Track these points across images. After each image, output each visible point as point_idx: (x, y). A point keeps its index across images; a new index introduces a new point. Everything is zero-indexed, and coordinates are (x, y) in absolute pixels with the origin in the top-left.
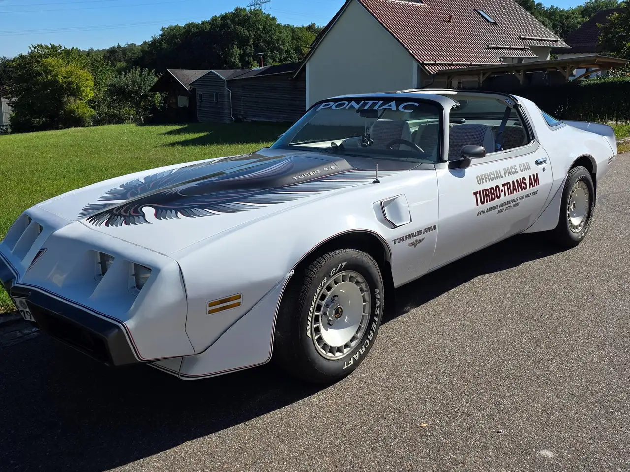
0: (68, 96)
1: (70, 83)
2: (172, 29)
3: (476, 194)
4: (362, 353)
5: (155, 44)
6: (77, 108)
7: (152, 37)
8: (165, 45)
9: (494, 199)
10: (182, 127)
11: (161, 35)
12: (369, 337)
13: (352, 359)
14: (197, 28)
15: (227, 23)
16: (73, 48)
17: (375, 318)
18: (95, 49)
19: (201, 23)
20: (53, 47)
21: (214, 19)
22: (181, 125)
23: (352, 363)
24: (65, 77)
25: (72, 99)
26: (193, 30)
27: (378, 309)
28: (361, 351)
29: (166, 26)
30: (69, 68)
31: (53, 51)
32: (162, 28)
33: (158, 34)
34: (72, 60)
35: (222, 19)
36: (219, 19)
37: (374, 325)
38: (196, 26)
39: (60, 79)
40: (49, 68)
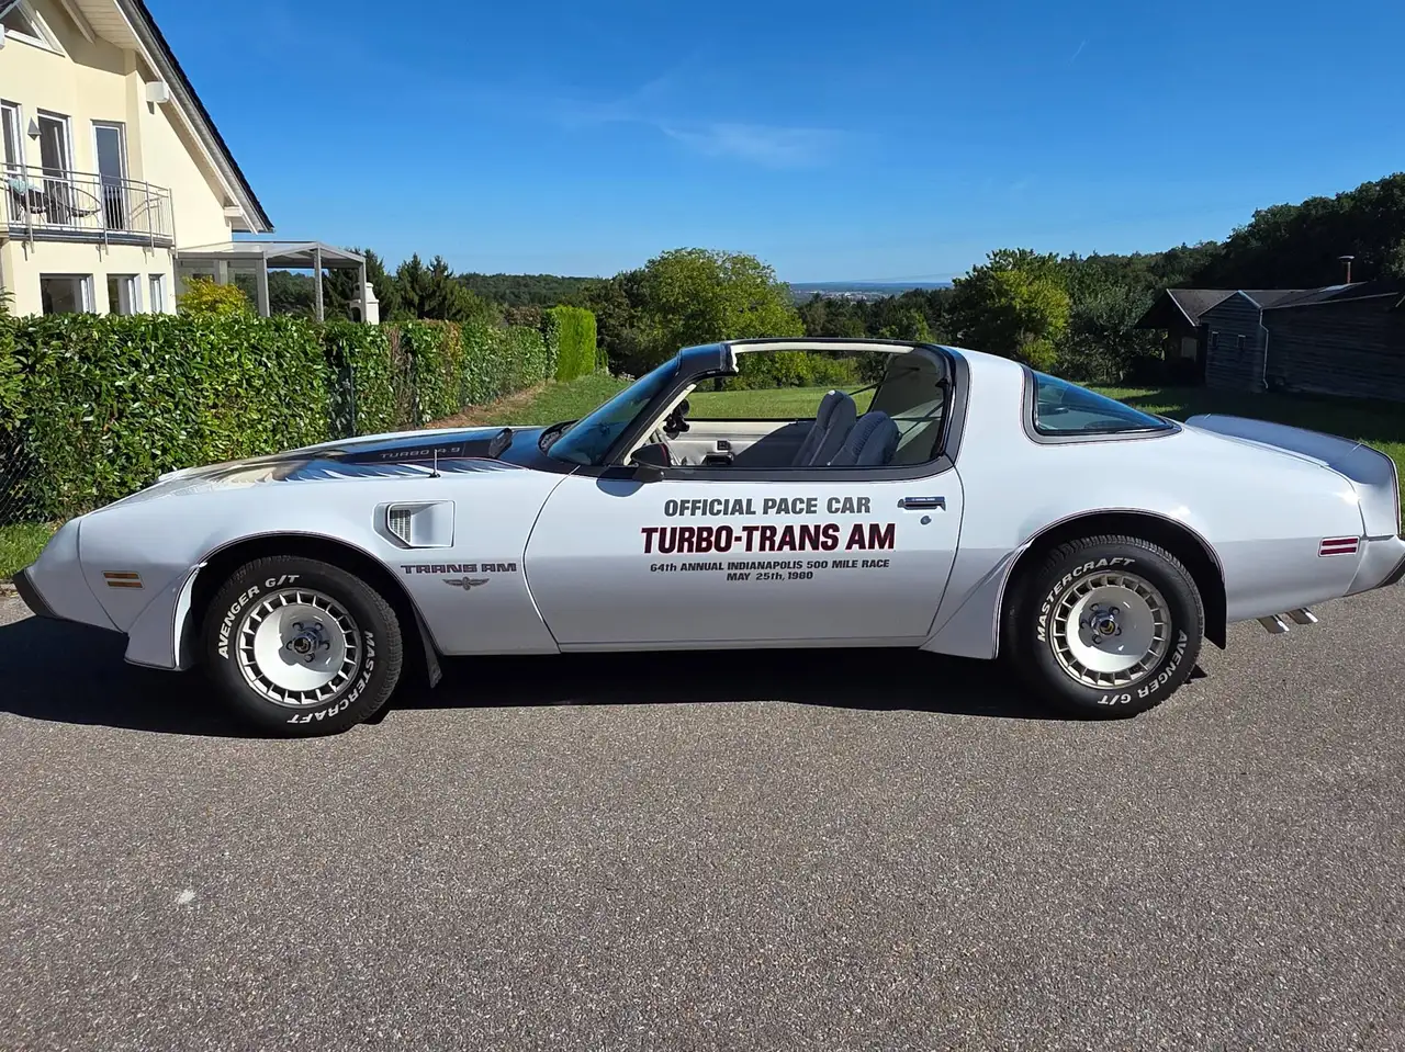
0: (1026, 331)
1: (1030, 311)
2: (1274, 212)
3: (649, 532)
4: (331, 715)
5: (1238, 240)
6: (1034, 352)
7: (1234, 230)
8: (1254, 243)
9: (708, 549)
10: (1151, 393)
11: (1250, 225)
12: (350, 696)
13: (311, 715)
14: (1324, 207)
15: (1393, 195)
16: (1051, 254)
17: (365, 674)
18: (1143, 254)
19: (1334, 198)
20: (1023, 253)
21: (1365, 189)
22: (1149, 390)
23: (308, 721)
24: (1026, 302)
25: (1031, 336)
26: (1314, 212)
27: (372, 662)
28: (330, 710)
29: (1264, 208)
30: (1035, 287)
31: (1022, 259)
32: (1257, 212)
33: (1245, 221)
34: (1045, 274)
35: (1382, 188)
36: (1378, 188)
37: (361, 681)
38: (1323, 202)
39: (1017, 304)
40: (1005, 287)
